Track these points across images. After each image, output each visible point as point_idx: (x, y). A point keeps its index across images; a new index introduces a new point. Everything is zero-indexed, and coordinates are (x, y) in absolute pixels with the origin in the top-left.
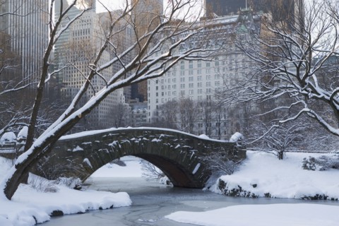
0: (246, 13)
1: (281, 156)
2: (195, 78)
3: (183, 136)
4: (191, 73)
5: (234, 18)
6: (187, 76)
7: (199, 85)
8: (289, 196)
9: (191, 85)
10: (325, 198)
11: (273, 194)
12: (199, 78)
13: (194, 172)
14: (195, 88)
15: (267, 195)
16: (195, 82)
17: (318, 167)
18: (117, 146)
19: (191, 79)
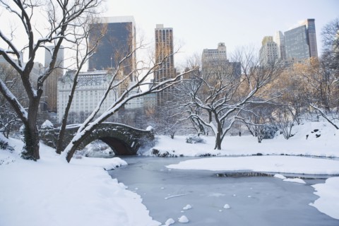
0: (112, 70)
2: (84, 101)
4: (82, 98)
5: (105, 72)
7: (86, 104)
8: (193, 155)
9: (82, 104)
10: (209, 155)
11: (185, 155)
12: (86, 101)
13: (132, 146)
14: (84, 106)
15: (182, 156)
16: (84, 103)
17: (193, 142)
19: (82, 101)
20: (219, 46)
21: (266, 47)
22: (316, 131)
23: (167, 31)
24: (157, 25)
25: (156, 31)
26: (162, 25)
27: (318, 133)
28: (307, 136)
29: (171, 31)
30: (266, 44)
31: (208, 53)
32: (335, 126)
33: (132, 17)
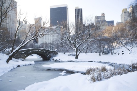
0: (58, 26)
1: (64, 54)
3: (45, 50)
5: (56, 27)
6: (46, 38)
7: (49, 40)
8: (66, 61)
10: (72, 61)
11: (63, 61)
12: (49, 38)
13: (48, 57)
14: (48, 40)
15: (62, 61)
16: (48, 39)
17: (71, 55)
18: (31, 52)
19: (47, 38)
20: (102, 14)
21: (124, 13)
22: (123, 51)
23: (80, 9)
24: (76, 7)
25: (75, 10)
26: (78, 7)
27: (123, 52)
28: (119, 54)
29: (81, 9)
30: (124, 12)
31: (97, 17)
32: (128, 49)
33: (67, 4)
